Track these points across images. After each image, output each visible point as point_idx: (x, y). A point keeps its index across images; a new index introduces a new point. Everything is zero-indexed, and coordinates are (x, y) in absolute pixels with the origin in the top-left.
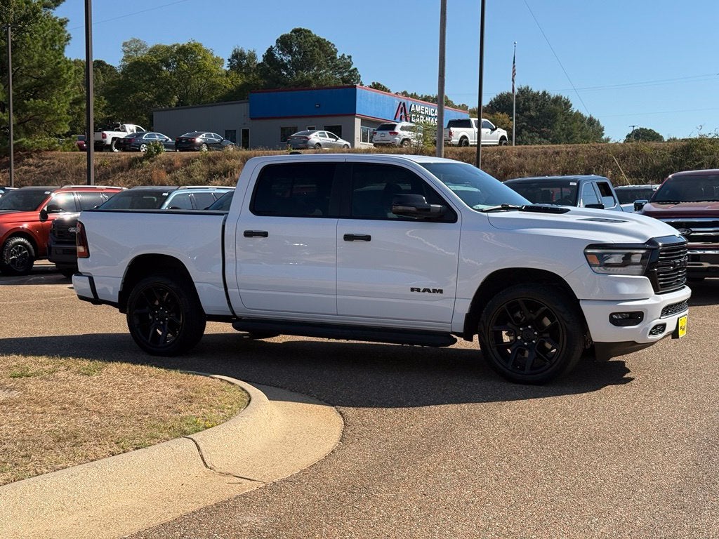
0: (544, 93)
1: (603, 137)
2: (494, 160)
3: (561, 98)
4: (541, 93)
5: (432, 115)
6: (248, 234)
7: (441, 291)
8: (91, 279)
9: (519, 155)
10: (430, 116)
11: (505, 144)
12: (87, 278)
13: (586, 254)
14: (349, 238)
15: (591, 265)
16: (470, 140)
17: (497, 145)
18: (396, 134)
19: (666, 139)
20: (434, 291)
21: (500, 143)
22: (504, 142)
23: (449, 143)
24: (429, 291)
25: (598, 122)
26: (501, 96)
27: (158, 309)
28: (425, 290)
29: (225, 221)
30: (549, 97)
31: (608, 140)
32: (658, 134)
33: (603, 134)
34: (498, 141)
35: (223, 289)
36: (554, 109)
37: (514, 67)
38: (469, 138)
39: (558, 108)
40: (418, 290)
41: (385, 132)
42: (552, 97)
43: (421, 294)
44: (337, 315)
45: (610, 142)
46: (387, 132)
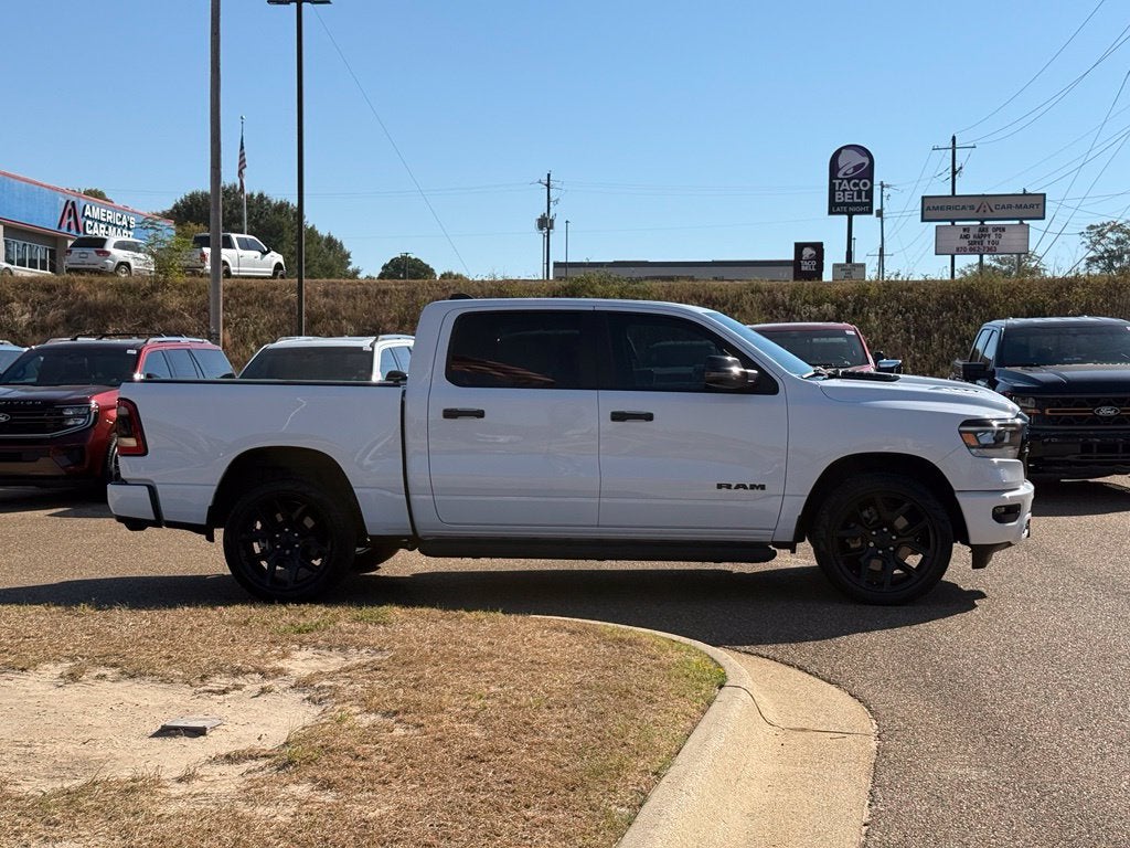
0: (261, 196)
1: (350, 268)
2: (289, 300)
3: (288, 205)
4: (256, 195)
5: (119, 223)
6: (450, 414)
7: (763, 487)
8: (152, 491)
9: (326, 294)
10: (115, 225)
11: (282, 277)
12: (146, 488)
13: (961, 432)
14: (618, 417)
15: (969, 447)
16: (232, 269)
17: (270, 278)
18: (108, 253)
19: (439, 273)
20: (753, 487)
21: (275, 274)
22: (280, 272)
23: (201, 271)
24: (744, 487)
25: (341, 244)
26: (193, 197)
27: (281, 531)
28: (738, 487)
29: (404, 393)
30: (269, 203)
31: (357, 272)
32: (428, 266)
33: (349, 263)
34: (272, 270)
35: (404, 497)
36: (278, 222)
37: (242, 155)
38: (230, 264)
39: (284, 220)
40: (729, 487)
41: (87, 250)
42: (274, 202)
43: (733, 491)
44: (598, 526)
45: (360, 276)
46: (92, 251)
